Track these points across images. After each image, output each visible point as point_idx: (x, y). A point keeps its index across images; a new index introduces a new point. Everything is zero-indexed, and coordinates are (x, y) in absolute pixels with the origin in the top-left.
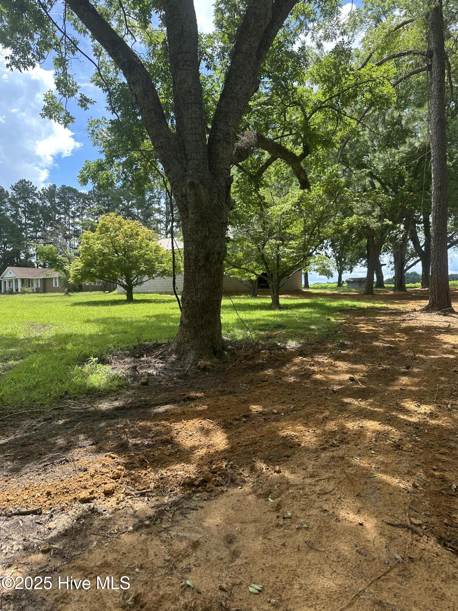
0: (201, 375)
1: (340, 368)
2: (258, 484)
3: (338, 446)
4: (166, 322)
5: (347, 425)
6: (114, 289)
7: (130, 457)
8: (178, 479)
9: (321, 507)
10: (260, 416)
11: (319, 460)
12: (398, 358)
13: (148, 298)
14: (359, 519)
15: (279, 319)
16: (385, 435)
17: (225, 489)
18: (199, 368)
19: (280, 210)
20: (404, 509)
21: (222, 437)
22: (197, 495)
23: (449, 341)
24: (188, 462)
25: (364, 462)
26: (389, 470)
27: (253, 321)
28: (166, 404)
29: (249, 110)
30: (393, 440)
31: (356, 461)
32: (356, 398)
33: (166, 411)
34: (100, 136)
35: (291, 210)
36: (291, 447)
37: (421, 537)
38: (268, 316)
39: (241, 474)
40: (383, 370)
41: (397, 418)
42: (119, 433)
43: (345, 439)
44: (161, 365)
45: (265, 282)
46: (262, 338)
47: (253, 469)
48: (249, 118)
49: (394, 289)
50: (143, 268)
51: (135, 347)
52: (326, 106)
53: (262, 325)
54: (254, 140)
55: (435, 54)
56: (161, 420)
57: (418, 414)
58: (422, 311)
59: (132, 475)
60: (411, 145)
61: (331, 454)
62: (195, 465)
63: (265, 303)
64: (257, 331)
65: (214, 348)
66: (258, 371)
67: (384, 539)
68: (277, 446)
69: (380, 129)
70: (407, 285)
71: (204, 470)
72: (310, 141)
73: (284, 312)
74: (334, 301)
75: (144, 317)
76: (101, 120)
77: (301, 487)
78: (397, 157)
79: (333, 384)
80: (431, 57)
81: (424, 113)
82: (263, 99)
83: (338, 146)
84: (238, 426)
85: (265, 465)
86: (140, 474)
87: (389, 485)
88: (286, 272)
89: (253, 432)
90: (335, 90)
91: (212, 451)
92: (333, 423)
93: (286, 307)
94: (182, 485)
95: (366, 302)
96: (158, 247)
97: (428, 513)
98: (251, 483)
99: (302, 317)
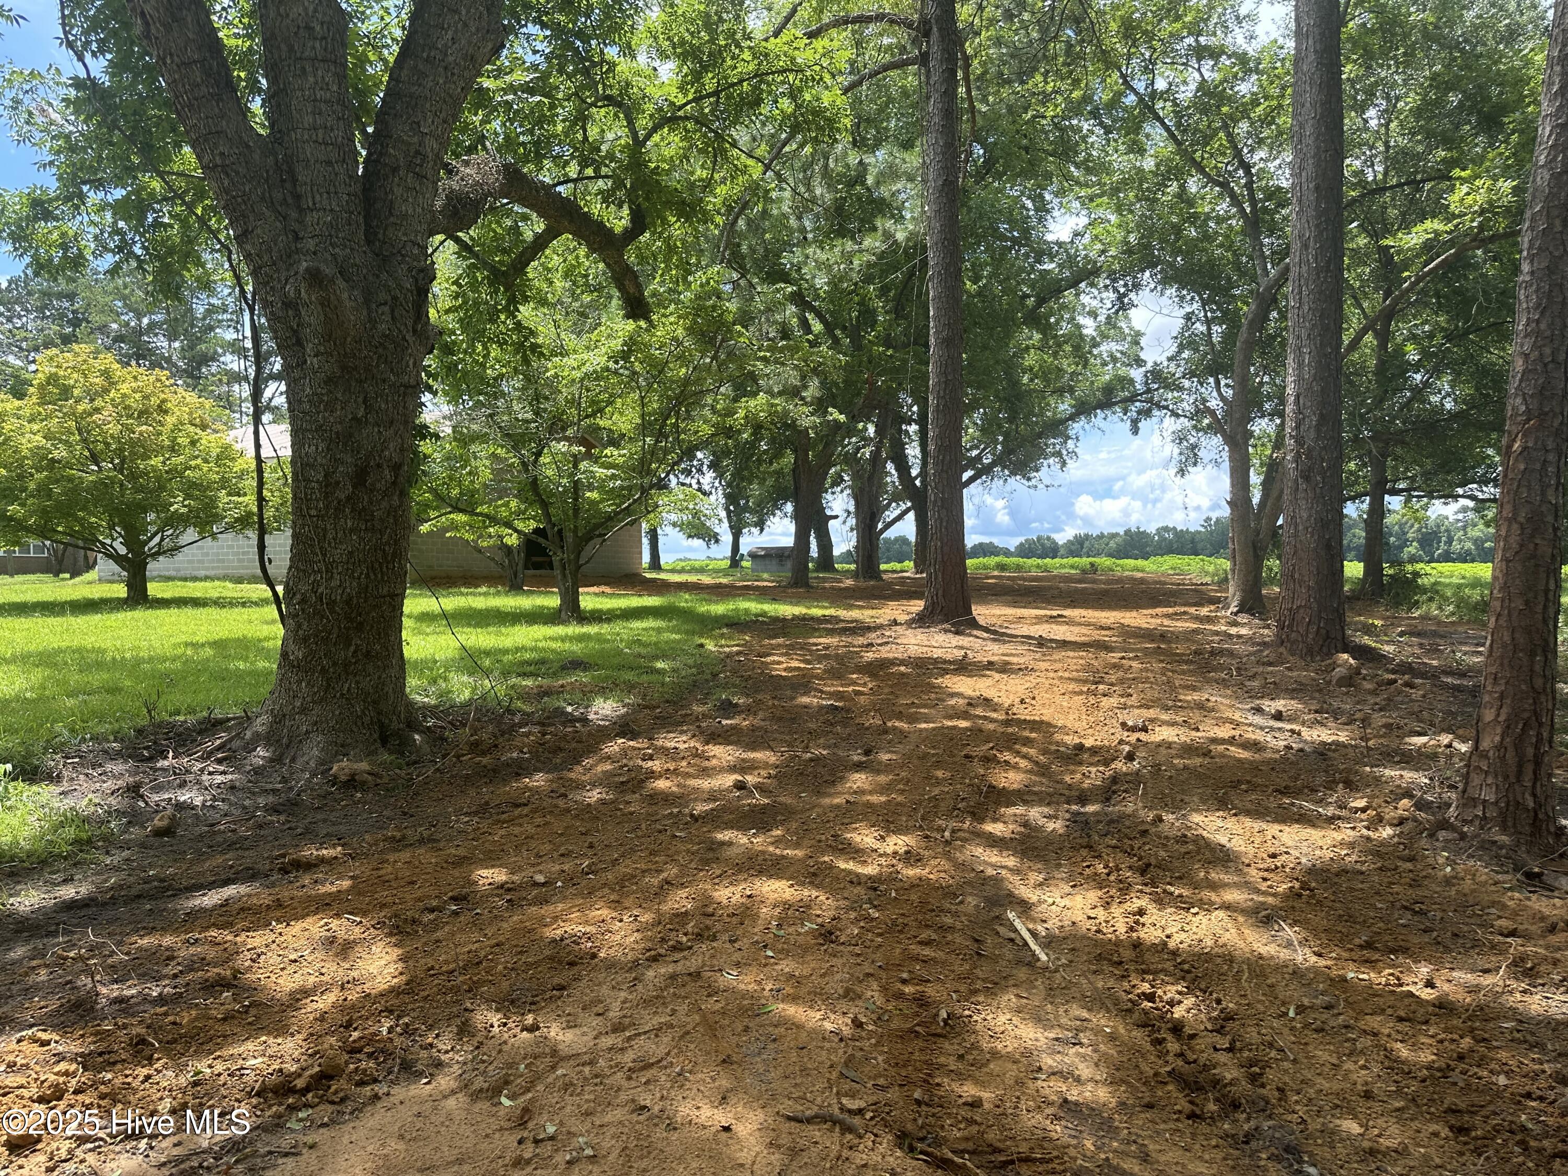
0: (338, 801)
1: (714, 762)
2: (477, 1064)
3: (690, 948)
4: (246, 659)
5: (716, 894)
6: (90, 567)
7: (101, 1035)
8: (245, 1079)
9: (633, 1101)
10: (497, 895)
11: (640, 987)
12: (848, 730)
13: (198, 595)
14: (722, 1117)
15: (576, 648)
16: (803, 909)
17: (381, 1089)
18: (334, 781)
19: (579, 368)
20: (829, 1080)
21: (388, 957)
22: (300, 1115)
23: (961, 690)
24: (282, 1030)
25: (747, 979)
26: (803, 991)
27: (506, 651)
28: (226, 883)
29: (483, 99)
30: (820, 920)
31: (729, 978)
32: (743, 829)
33: (226, 903)
34: (39, 119)
35: (607, 369)
36: (572, 964)
37: (861, 1137)
38: (545, 639)
39: (431, 1045)
40: (811, 760)
41: (831, 867)
42: (69, 974)
43: (708, 928)
44: (219, 779)
45: (543, 551)
46: (525, 695)
47: (465, 1030)
48: (484, 122)
49: (855, 575)
50: (178, 505)
51: (140, 732)
52: (686, 118)
53: (529, 663)
54: (494, 179)
55: (935, 29)
56: (207, 928)
57: (881, 855)
58: (909, 624)
59: (103, 1083)
60: (888, 235)
61: (671, 969)
62: (299, 1037)
63: (542, 608)
64: (514, 680)
65: (382, 726)
66: (505, 782)
67: (777, 1156)
68: (536, 964)
69: (818, 191)
70: (883, 567)
71: (326, 1046)
72: (647, 199)
73: (592, 629)
74: (717, 602)
75: (176, 646)
76: (44, 73)
77: (586, 1058)
78: (856, 262)
79: (696, 800)
80: (927, 34)
81: (915, 164)
82: (520, 77)
83: (719, 219)
84: (436, 925)
85: (499, 1016)
86: (130, 1080)
87: (799, 1027)
88: (597, 526)
89: (475, 936)
90: (710, 82)
91: (353, 996)
92: (683, 893)
93: (597, 617)
94: (258, 1094)
95: (791, 603)
96: (227, 447)
97: (881, 1081)
98: (456, 1067)
99: (634, 642)
